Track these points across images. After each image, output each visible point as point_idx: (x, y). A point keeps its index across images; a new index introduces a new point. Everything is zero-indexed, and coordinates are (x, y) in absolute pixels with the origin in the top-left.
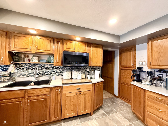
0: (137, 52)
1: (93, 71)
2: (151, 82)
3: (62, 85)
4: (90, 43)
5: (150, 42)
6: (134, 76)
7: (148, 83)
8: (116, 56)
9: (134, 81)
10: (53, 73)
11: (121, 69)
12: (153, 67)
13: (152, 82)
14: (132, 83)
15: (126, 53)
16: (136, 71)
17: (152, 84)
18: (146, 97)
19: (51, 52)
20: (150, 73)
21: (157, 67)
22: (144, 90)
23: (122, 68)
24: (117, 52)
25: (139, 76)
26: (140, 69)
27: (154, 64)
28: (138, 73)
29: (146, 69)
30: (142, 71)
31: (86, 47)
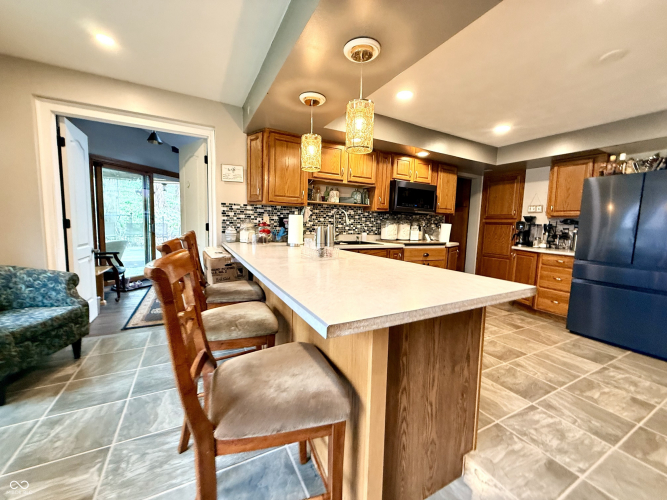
0: (527, 186)
1: (433, 226)
2: (548, 242)
3: (403, 246)
4: (436, 163)
5: (556, 168)
6: (518, 235)
7: (544, 245)
8: (476, 193)
9: (516, 244)
10: (359, 226)
11: (487, 223)
12: (555, 214)
13: (550, 244)
14: (514, 247)
15: (501, 187)
16: (523, 223)
17: (550, 247)
18: (540, 265)
19: (373, 181)
20: (549, 228)
21: (562, 214)
22: (538, 254)
23: (488, 221)
24: (479, 182)
25: (527, 234)
26: (530, 220)
27: (557, 208)
28: (527, 228)
29: (542, 219)
30: (535, 225)
31: (430, 172)
